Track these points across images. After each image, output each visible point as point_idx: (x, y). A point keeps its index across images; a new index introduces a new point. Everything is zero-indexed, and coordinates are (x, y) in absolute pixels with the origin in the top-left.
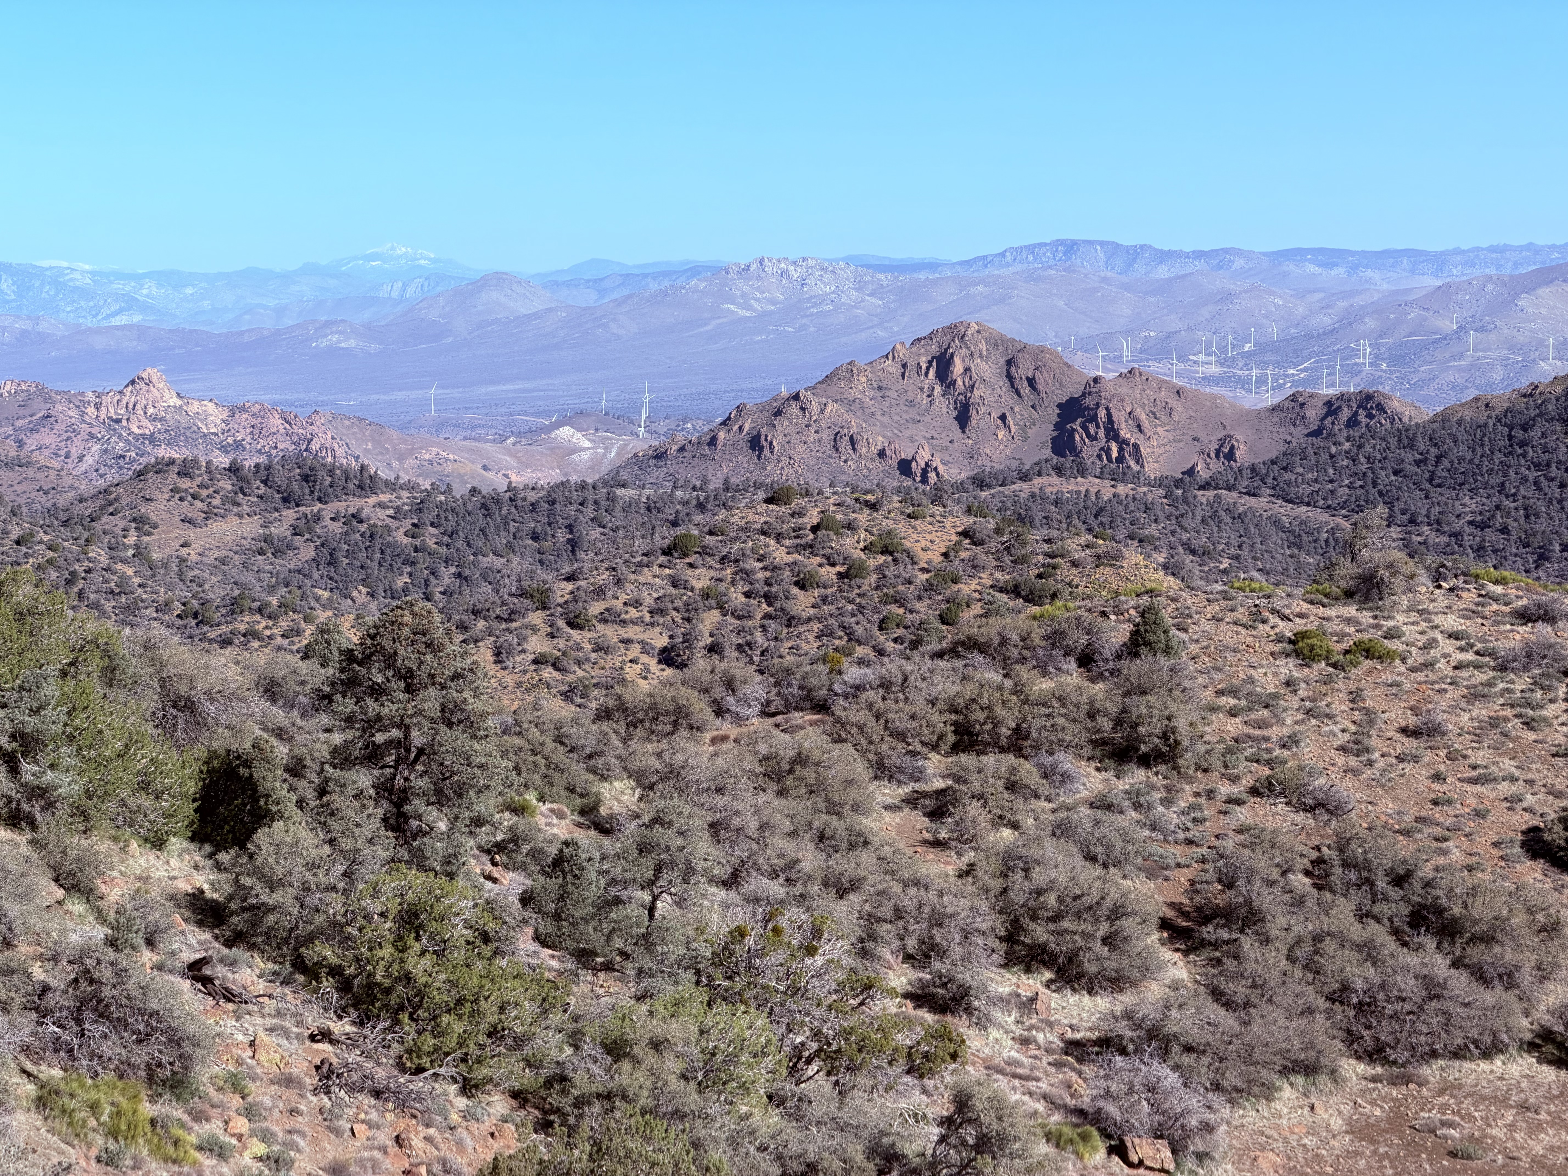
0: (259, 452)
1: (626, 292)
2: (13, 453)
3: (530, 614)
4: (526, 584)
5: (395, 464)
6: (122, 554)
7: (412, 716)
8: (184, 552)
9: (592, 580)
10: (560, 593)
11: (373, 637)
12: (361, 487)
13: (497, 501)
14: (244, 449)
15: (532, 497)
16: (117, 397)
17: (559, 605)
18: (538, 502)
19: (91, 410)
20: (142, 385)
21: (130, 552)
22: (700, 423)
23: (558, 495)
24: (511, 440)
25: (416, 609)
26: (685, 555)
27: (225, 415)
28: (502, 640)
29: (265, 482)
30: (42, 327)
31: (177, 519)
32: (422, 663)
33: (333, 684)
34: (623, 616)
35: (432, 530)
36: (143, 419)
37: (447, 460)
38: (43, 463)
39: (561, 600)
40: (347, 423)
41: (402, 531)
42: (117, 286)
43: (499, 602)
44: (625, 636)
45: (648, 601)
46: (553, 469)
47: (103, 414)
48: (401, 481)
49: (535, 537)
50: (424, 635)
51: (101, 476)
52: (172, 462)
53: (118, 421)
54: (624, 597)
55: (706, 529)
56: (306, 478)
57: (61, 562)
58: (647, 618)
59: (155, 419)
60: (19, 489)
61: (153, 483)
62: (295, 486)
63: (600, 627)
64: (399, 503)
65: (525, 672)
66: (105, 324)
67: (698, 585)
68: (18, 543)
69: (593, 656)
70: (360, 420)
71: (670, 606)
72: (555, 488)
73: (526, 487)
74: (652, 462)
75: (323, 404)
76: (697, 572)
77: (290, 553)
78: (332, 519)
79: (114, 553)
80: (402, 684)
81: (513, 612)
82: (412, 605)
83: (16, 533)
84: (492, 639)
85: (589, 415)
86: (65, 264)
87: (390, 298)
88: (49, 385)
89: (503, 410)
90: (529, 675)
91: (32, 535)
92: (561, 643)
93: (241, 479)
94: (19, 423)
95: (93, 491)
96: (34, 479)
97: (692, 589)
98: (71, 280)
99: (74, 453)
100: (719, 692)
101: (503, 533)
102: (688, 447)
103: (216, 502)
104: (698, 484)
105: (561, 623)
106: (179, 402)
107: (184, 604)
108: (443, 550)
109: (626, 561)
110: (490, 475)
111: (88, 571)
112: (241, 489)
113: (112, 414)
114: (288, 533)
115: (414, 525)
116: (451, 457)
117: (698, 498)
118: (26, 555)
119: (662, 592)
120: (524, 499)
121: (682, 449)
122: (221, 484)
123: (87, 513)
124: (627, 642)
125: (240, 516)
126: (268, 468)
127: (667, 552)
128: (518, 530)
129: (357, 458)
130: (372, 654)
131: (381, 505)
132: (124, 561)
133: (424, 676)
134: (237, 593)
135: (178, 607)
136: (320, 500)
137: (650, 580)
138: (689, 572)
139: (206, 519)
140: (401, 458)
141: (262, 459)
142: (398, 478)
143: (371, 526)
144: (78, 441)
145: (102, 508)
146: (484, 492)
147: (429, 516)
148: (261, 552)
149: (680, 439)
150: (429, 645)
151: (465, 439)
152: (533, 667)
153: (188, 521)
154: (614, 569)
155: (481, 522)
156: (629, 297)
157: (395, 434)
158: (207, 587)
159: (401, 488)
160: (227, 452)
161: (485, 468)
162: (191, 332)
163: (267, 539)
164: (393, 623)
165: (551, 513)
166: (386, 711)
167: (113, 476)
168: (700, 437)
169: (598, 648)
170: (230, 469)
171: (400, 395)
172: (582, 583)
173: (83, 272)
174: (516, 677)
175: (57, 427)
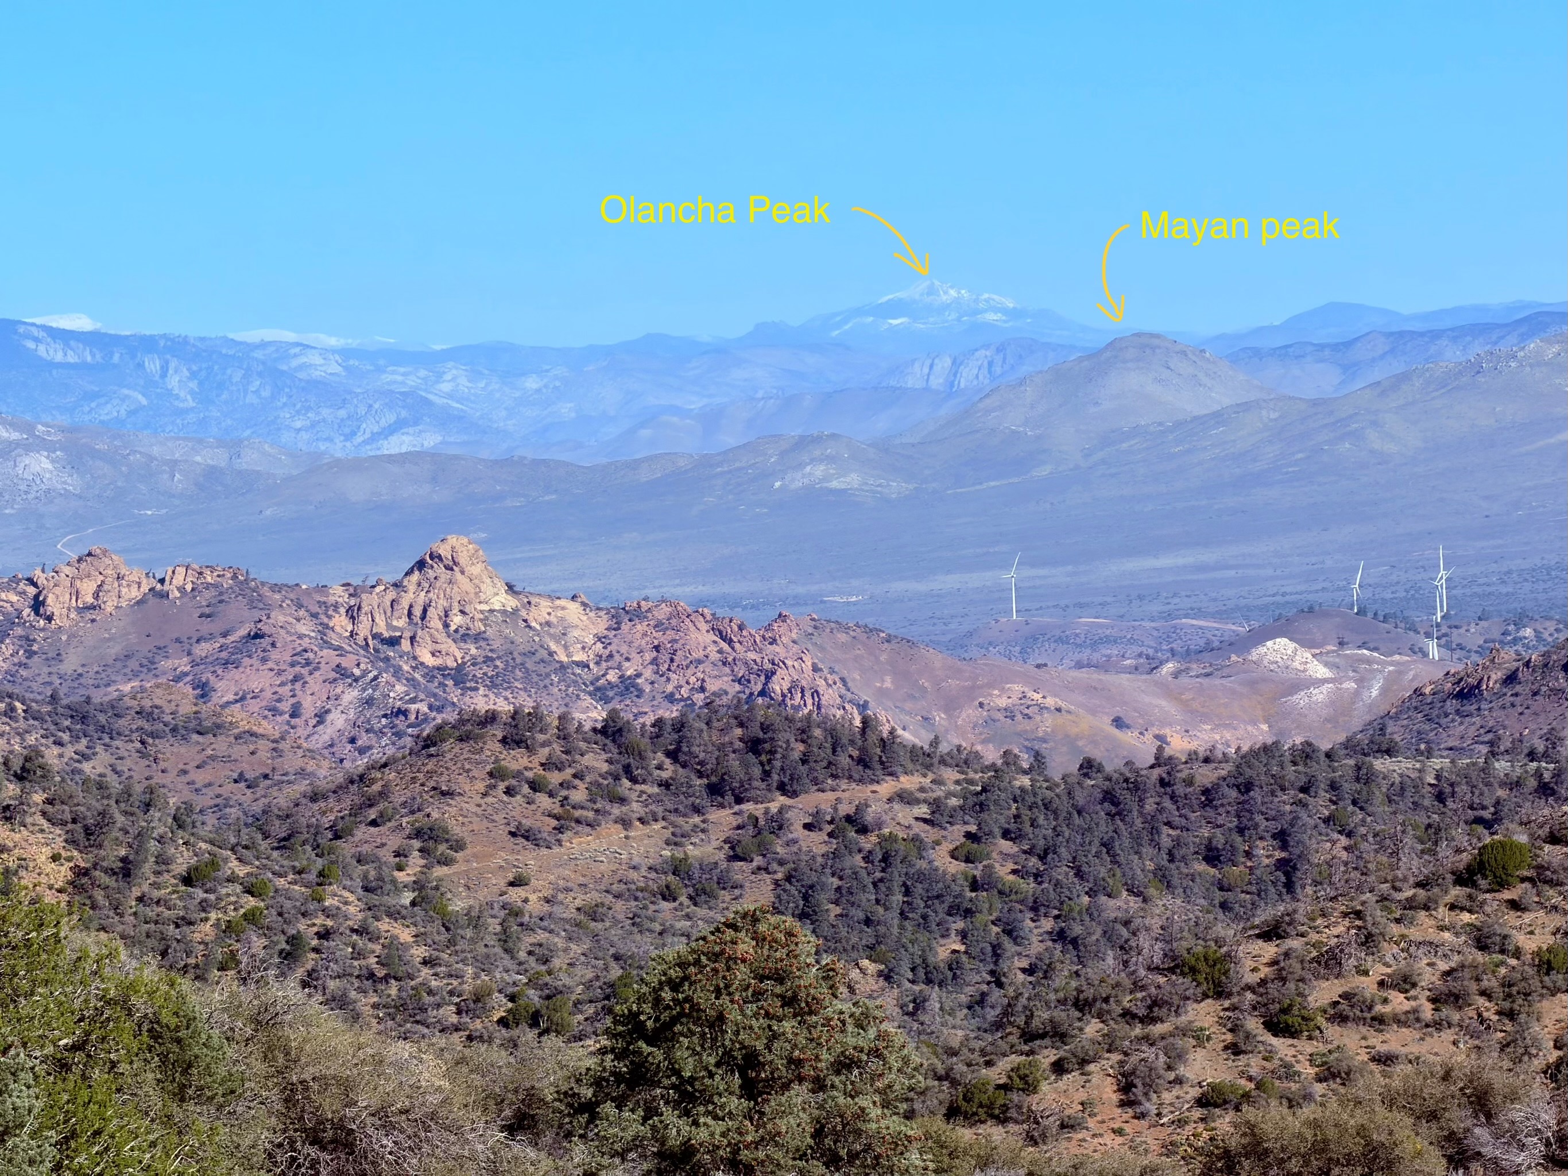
0: (670, 698)
1: (1397, 366)
2: (186, 708)
3: (1191, 1006)
4: (1181, 947)
5: (939, 718)
6: (390, 901)
7: (756, 1145)
8: (515, 895)
9: (1314, 937)
10: (1249, 964)
11: (675, 986)
12: (863, 762)
13: (1135, 786)
14: (640, 693)
15: (1206, 776)
16: (391, 594)
17: (1249, 987)
18: (1216, 786)
19: (340, 622)
20: (440, 569)
21: (407, 898)
22: (1551, 626)
23: (1257, 772)
24: (1170, 667)
25: (762, 928)
26: (1501, 884)
27: (602, 625)
28: (1134, 1059)
29: (673, 755)
30: (250, 460)
31: (502, 832)
32: (775, 1036)
33: (598, 1083)
34: (1379, 1008)
35: (1006, 845)
36: (441, 637)
37: (1042, 708)
38: (244, 726)
39: (1252, 979)
40: (842, 637)
41: (947, 847)
42: (397, 378)
43: (1127, 983)
44: (1383, 1048)
45: (1429, 977)
46: (1254, 723)
47: (364, 629)
48: (944, 748)
49: (1212, 856)
50: (781, 980)
51: (362, 751)
52: (491, 718)
53: (393, 642)
54: (1378, 971)
55: (1544, 832)
56: (754, 746)
57: (271, 917)
58: (1427, 1012)
59: (465, 638)
60: (200, 777)
61: (454, 760)
62: (733, 763)
63: (1332, 1031)
64: (939, 792)
65: (1181, 1123)
66: (369, 451)
67: (1529, 944)
68: (187, 880)
69: (1319, 1088)
70: (870, 631)
71: (1473, 987)
72: (1248, 758)
73: (1192, 757)
74: (1451, 705)
75: (798, 601)
76: (1528, 917)
77: (725, 895)
78: (808, 827)
79: (374, 899)
80: (737, 1080)
81: (1155, 1003)
82: (755, 920)
83: (183, 861)
84: (1116, 1057)
85: (1326, 615)
86: (290, 336)
87: (927, 389)
88: (261, 574)
89: (1156, 608)
90: (1189, 1130)
91: (214, 864)
92: (1254, 1064)
93: (625, 749)
94: (202, 649)
95: (340, 778)
96: (227, 759)
97: (1517, 954)
98: (302, 367)
99: (309, 706)
100: (1459, 1118)
101: (1147, 851)
102: (1524, 675)
103: (579, 795)
104: (1540, 747)
105: (1253, 1024)
106: (512, 603)
107: (512, 998)
108: (1028, 886)
109: (1383, 899)
110: (1128, 737)
111: (324, 935)
112: (627, 769)
113: (381, 628)
114: (721, 855)
115: (969, 835)
116: (1050, 702)
117: (1538, 774)
118: (204, 906)
119: (1455, 960)
120: (1189, 782)
121: (1511, 679)
122: (589, 760)
123: (326, 821)
124: (1385, 1060)
125: (625, 823)
126: (680, 726)
127: (1465, 878)
128: (1178, 843)
129: (863, 707)
130: (674, 1020)
131: (904, 797)
132: (394, 914)
133: (780, 1063)
134: (616, 972)
135: (500, 1006)
136: (782, 788)
137: (1433, 935)
138: (1511, 917)
139: (559, 830)
140: (951, 706)
141: (671, 713)
142: (935, 742)
143: (884, 839)
144: (315, 682)
145: (356, 811)
146: (1109, 768)
147: (998, 818)
148: (668, 894)
149: (1508, 658)
150: (790, 1001)
151: (1079, 665)
152: (1197, 1113)
153: (522, 834)
154: (1358, 914)
155: (1104, 828)
156: (1404, 377)
157: (937, 659)
158: (557, 963)
159: (943, 762)
160: (607, 700)
161: (1119, 723)
162: (537, 463)
163: (679, 868)
164: (715, 957)
165: (1244, 809)
166: (703, 1134)
167: (383, 748)
168: (1546, 655)
169: (1328, 1074)
170: (603, 731)
171: (947, 582)
172: (1294, 943)
173: (326, 352)
174: (1163, 1133)
175: (274, 655)
